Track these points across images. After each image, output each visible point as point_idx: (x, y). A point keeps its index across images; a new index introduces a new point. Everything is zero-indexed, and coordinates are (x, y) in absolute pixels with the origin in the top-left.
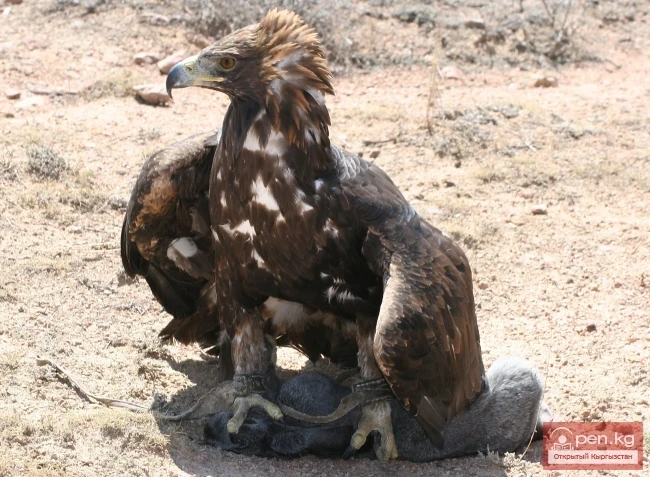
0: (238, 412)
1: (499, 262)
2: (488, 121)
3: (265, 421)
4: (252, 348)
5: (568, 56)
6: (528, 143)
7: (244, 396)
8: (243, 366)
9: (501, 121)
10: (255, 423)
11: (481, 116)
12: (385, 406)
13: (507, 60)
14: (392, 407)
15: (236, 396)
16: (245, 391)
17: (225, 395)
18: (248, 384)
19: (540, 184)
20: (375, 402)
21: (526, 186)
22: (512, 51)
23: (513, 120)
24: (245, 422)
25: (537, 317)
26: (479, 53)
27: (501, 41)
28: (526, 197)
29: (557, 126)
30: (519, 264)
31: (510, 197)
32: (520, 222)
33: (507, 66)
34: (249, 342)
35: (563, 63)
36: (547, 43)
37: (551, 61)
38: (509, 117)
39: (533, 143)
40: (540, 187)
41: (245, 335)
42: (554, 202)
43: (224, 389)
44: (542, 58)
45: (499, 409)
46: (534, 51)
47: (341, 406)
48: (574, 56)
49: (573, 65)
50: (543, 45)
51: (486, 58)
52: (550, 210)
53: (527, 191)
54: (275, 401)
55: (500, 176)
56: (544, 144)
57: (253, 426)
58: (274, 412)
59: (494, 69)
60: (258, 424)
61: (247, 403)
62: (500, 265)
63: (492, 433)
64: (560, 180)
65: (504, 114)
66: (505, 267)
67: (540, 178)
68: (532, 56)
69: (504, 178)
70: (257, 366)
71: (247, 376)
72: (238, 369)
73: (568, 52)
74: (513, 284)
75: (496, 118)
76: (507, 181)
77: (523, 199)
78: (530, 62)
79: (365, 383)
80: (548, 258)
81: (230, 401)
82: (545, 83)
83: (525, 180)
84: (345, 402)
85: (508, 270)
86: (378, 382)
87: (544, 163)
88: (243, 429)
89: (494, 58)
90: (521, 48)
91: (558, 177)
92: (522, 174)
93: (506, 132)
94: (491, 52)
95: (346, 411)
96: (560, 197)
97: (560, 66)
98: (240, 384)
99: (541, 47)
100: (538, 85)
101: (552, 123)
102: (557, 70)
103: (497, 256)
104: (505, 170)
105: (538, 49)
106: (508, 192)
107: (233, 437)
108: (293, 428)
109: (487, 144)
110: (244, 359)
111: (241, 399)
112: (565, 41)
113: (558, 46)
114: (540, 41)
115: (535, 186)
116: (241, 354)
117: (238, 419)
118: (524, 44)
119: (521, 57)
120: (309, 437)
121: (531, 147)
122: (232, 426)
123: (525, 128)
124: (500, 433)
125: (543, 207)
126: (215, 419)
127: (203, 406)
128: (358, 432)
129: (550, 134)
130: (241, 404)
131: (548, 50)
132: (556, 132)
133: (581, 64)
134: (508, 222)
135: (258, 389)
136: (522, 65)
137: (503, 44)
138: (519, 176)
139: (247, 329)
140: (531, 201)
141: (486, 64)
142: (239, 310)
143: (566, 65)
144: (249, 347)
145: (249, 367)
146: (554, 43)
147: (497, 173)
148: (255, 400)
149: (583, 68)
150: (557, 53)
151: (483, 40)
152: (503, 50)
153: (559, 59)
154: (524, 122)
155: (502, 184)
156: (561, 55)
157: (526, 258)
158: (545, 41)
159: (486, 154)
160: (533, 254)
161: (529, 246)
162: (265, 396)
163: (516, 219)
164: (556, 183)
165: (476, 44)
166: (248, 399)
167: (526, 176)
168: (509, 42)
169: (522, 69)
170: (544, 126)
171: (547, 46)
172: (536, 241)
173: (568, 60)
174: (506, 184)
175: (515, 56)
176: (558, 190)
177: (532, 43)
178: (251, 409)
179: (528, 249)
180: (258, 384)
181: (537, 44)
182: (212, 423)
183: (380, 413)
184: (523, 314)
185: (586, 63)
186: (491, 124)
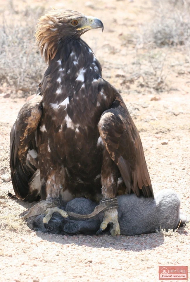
0: (48, 214)
1: (150, 162)
2: (135, 109)
3: (60, 219)
4: (55, 186)
5: (164, 89)
6: (155, 118)
7: (51, 207)
8: (51, 194)
9: (141, 109)
10: (55, 219)
11: (132, 107)
12: (115, 211)
13: (136, 91)
14: (118, 211)
15: (47, 208)
16: (51, 205)
17: (42, 207)
18: (53, 202)
19: (163, 132)
20: (110, 209)
21: (157, 133)
22: (138, 87)
23: (146, 109)
24: (51, 219)
25: (171, 182)
26: (123, 88)
27: (132, 83)
28: (158, 138)
29: (167, 111)
30: (159, 162)
31: (151, 138)
32: (157, 147)
33: (136, 93)
34: (54, 183)
35: (162, 92)
36: (153, 83)
37: (156, 91)
38: (144, 108)
39: (157, 117)
40: (164, 134)
41: (52, 180)
42: (171, 139)
43: (42, 204)
44: (152, 90)
45: (164, 210)
46: (148, 87)
47: (95, 210)
48: (166, 88)
49: (166, 92)
50: (152, 84)
51: (126, 90)
52: (169, 143)
53: (158, 135)
54: (65, 210)
55: (145, 129)
56: (162, 118)
57: (55, 221)
58: (64, 214)
59: (130, 95)
60: (57, 220)
61: (52, 211)
62: (151, 163)
63: (162, 221)
64: (172, 131)
65: (142, 106)
66: (153, 164)
67: (163, 130)
68: (147, 89)
69: (147, 130)
70: (57, 195)
71: (52, 199)
72: (48, 196)
73: (163, 87)
74: (158, 170)
75: (139, 108)
76: (148, 131)
77: (156, 139)
78: (147, 92)
79: (106, 200)
80: (172, 161)
81: (45, 209)
82: (155, 99)
83: (156, 131)
84: (97, 208)
85: (155, 165)
86: (112, 200)
87: (163, 124)
88: (50, 222)
89: (130, 90)
90: (142, 86)
91: (171, 129)
92: (155, 128)
93: (144, 113)
94: (128, 88)
95: (98, 212)
96: (173, 137)
97: (160, 93)
98: (49, 202)
99: (152, 85)
100: (152, 100)
101: (164, 110)
102: (159, 95)
103: (149, 159)
104: (147, 127)
105: (150, 86)
106: (149, 136)
107: (45, 225)
108: (73, 221)
109: (137, 117)
110: (51, 191)
111: (49, 209)
112: (162, 82)
113: (159, 84)
114: (151, 82)
115: (161, 133)
116: (50, 189)
117: (48, 217)
118: (143, 83)
119: (142, 89)
120: (81, 225)
121: (156, 119)
122: (45, 220)
123: (153, 112)
124: (165, 221)
125: (166, 141)
126: (37, 218)
127: (32, 212)
128: (103, 222)
129: (164, 114)
130: (49, 211)
131: (154, 86)
132: (167, 113)
133: (170, 92)
134: (151, 147)
135: (56, 204)
136: (143, 93)
137: (133, 84)
138: (153, 129)
139: (53, 177)
140: (160, 140)
141: (126, 93)
142: (49, 168)
143: (163, 92)
144: (53, 186)
145: (54, 195)
146: (157, 83)
147: (143, 128)
148: (56, 209)
149: (171, 93)
150: (158, 87)
151: (124, 83)
152: (134, 87)
153: (160, 90)
154: (151, 110)
155: (146, 133)
156: (161, 88)
157: (162, 160)
158: (153, 82)
159: (137, 121)
160: (166, 159)
161: (163, 156)
162: (60, 208)
163: (155, 146)
164: (170, 131)
165: (121, 84)
166: (52, 209)
167: (157, 129)
168: (136, 83)
169: (143, 95)
170: (160, 111)
171: (154, 84)
172: (165, 154)
173: (164, 90)
174: (148, 133)
175: (139, 89)
176: (172, 135)
177: (147, 83)
178: (53, 213)
179: (163, 157)
180: (57, 203)
181: (149, 83)
182: (36, 220)
183: (113, 214)
184: (165, 181)
185: (172, 91)
186: (137, 110)
